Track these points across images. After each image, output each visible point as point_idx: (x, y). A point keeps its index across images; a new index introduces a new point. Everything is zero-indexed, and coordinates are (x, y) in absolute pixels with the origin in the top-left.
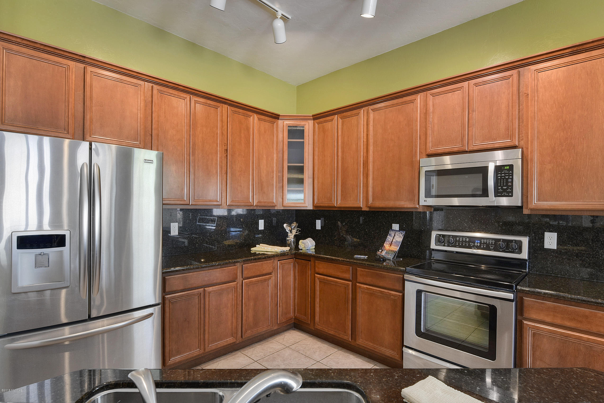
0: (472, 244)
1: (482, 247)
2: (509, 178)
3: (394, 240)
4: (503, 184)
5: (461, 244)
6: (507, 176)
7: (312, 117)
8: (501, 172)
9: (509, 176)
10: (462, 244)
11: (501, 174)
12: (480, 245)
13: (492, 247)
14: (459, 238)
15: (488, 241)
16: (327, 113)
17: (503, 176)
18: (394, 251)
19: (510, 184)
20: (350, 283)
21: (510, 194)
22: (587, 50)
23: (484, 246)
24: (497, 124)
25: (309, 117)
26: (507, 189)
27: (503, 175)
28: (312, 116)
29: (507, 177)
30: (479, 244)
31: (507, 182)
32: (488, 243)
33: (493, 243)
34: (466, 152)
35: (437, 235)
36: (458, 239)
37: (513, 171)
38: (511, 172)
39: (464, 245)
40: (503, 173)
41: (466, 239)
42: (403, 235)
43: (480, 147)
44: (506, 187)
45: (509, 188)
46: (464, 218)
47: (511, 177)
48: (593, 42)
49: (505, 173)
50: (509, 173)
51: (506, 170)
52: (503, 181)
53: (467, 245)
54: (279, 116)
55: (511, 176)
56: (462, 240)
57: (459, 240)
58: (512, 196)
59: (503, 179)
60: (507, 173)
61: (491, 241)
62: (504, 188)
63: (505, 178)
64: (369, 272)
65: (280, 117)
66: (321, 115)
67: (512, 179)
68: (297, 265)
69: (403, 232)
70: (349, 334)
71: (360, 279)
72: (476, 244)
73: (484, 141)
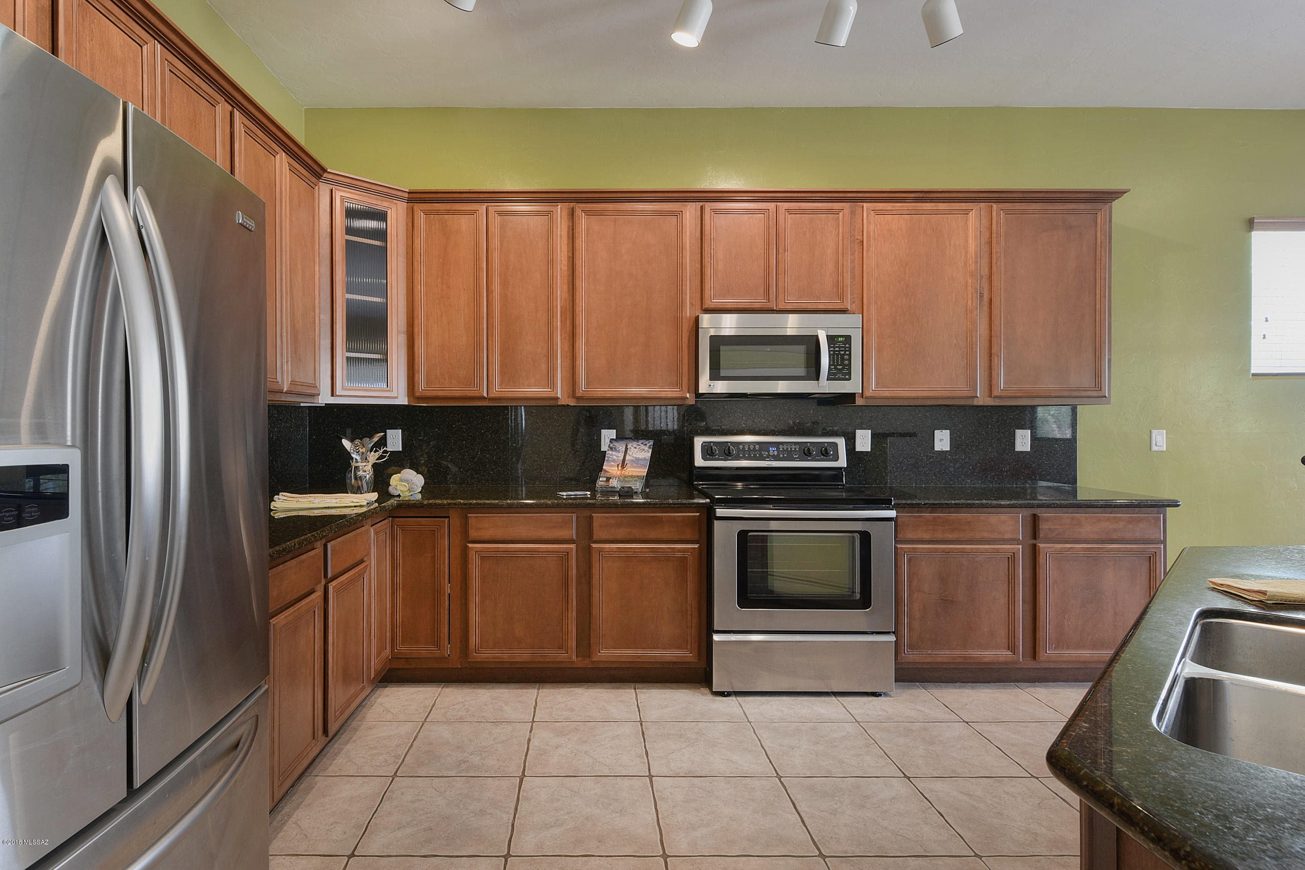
0: (765, 454)
1: (781, 456)
2: (845, 354)
3: (628, 457)
4: (837, 362)
5: (747, 455)
6: (842, 351)
7: (406, 195)
8: (834, 345)
9: (845, 351)
10: (749, 455)
11: (834, 348)
12: (778, 454)
13: (796, 455)
14: (744, 446)
15: (789, 446)
16: (456, 195)
17: (837, 351)
18: (641, 476)
19: (846, 362)
20: (573, 546)
21: (847, 377)
22: (931, 200)
23: (783, 455)
24: (821, 276)
25: (399, 193)
26: (843, 369)
27: (837, 349)
28: (409, 193)
29: (843, 353)
30: (776, 453)
31: (843, 359)
32: (789, 449)
33: (797, 449)
34: (771, 312)
35: (704, 444)
36: (741, 447)
37: (850, 345)
38: (847, 346)
39: (752, 455)
40: (837, 347)
41: (754, 446)
42: (650, 448)
43: (796, 306)
44: (841, 367)
45: (846, 369)
46: (741, 415)
47: (847, 353)
48: (942, 192)
49: (839, 347)
50: (845, 347)
51: (840, 342)
52: (838, 358)
53: (758, 456)
54: (325, 171)
55: (847, 351)
56: (749, 448)
57: (744, 448)
58: (849, 379)
59: (837, 355)
60: (843, 347)
61: (794, 447)
62: (839, 367)
63: (840, 354)
64: (622, 517)
65: (325, 175)
66: (439, 196)
67: (850, 355)
68: (399, 532)
69: (647, 442)
70: (572, 649)
71: (598, 533)
72: (771, 454)
73: (801, 298)
